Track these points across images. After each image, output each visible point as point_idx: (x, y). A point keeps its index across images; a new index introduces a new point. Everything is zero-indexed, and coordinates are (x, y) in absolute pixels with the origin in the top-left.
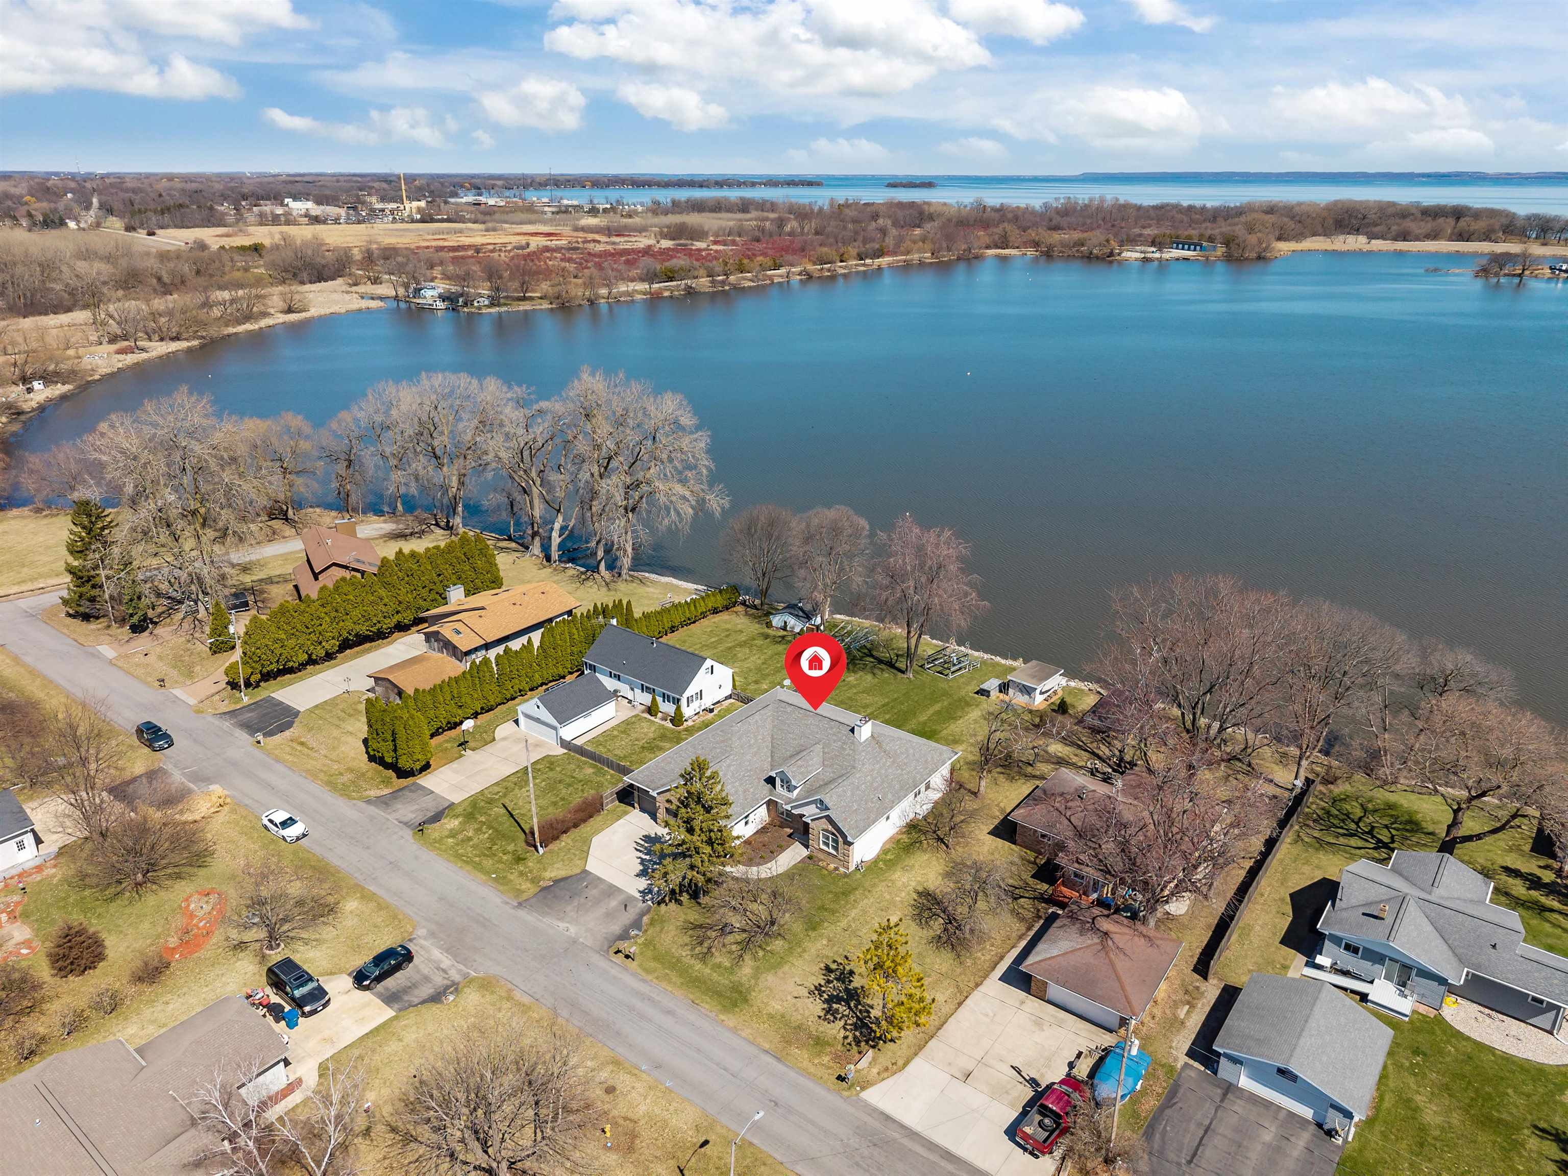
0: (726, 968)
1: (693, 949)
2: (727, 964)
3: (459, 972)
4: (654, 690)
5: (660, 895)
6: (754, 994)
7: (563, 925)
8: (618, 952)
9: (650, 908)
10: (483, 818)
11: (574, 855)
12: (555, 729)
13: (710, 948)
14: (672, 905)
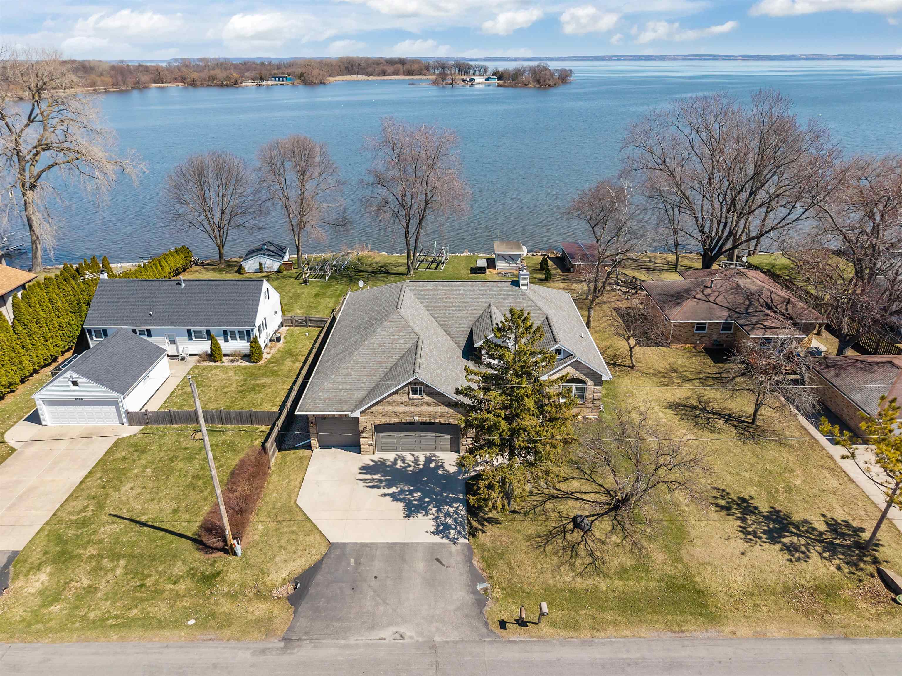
0: (635, 568)
1: (572, 566)
2: (629, 562)
4: (208, 332)
5: (462, 524)
6: (698, 579)
7: (388, 633)
8: (503, 624)
9: (469, 547)
10: (92, 551)
11: (293, 532)
12: (115, 403)
13: (591, 554)
14: (488, 527)
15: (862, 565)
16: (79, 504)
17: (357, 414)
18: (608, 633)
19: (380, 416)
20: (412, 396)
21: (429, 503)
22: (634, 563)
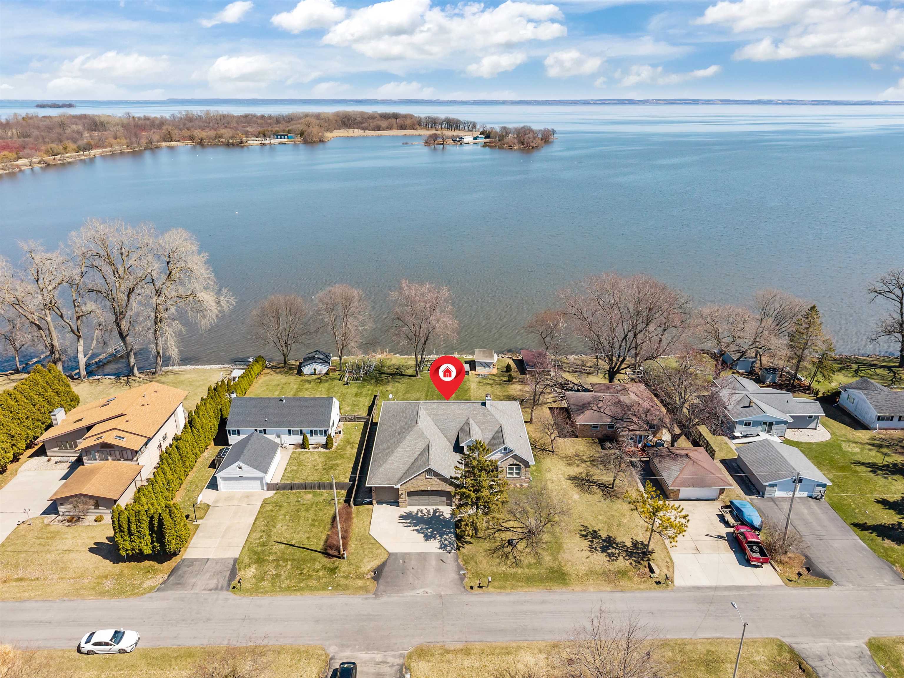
0: (535, 564)
1: (506, 564)
2: (533, 561)
3: (394, 656)
4: (301, 431)
5: (453, 544)
6: (564, 568)
7: (420, 591)
8: (472, 588)
9: (457, 554)
10: (272, 557)
11: (370, 548)
12: (261, 479)
13: (515, 558)
14: (466, 546)
15: (642, 562)
16: (257, 535)
17: (398, 486)
18: (518, 590)
19: (410, 487)
20: (427, 477)
21: (436, 534)
22: (535, 561)
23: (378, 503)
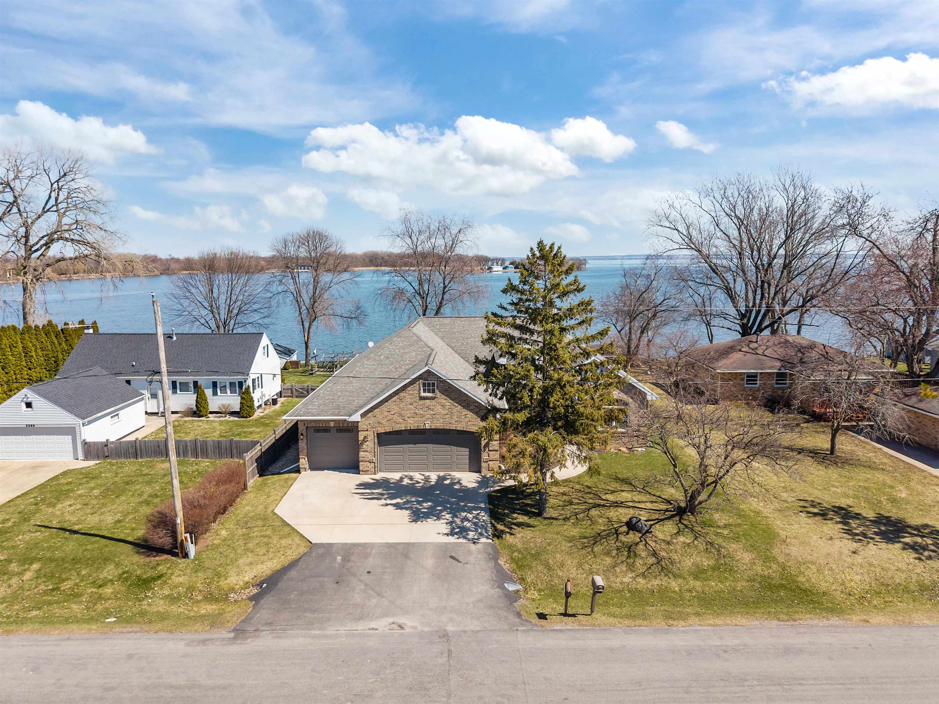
0: (715, 568)
1: (631, 567)
2: (706, 562)
4: (195, 383)
5: (484, 528)
6: (801, 579)
7: (381, 624)
9: (494, 547)
12: (71, 431)
13: (654, 554)
14: (516, 530)
17: (356, 417)
19: (384, 422)
20: (423, 394)
21: (441, 511)
22: (712, 562)
23: (312, 468)
